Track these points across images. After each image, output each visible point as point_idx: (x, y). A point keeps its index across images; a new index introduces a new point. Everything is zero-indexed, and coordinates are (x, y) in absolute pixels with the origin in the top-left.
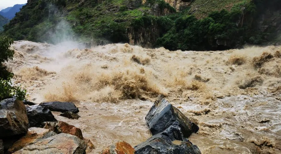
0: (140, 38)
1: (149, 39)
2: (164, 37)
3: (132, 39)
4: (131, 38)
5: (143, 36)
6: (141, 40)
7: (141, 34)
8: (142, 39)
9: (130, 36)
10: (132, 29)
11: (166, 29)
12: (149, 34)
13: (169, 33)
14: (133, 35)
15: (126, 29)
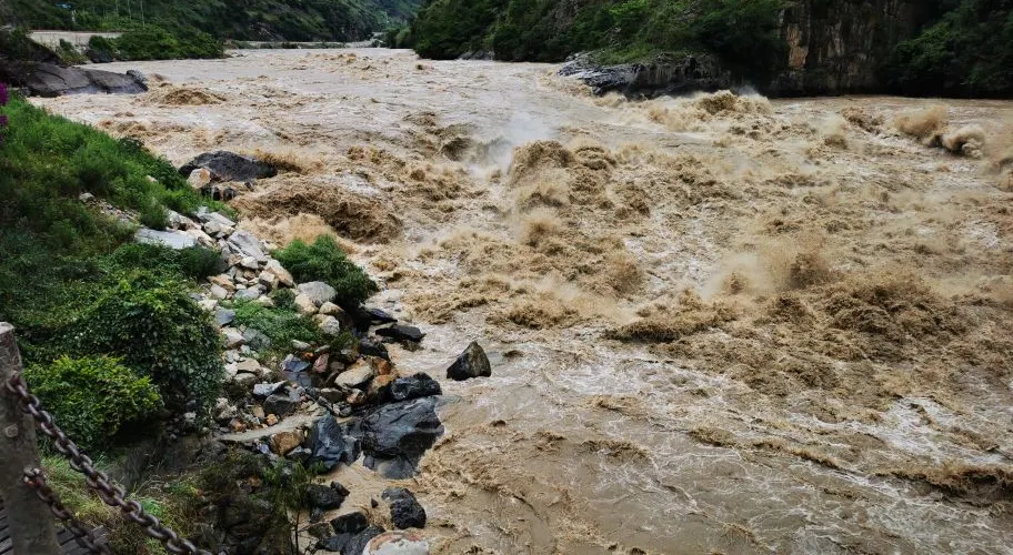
0: (833, 43)
1: (868, 43)
2: (923, 38)
3: (801, 45)
4: (796, 42)
5: (845, 32)
6: (833, 47)
7: (838, 26)
8: (837, 45)
9: (794, 35)
10: (803, 11)
11: (940, 7)
12: (869, 25)
13: (947, 24)
14: (805, 33)
15: (780, 11)
